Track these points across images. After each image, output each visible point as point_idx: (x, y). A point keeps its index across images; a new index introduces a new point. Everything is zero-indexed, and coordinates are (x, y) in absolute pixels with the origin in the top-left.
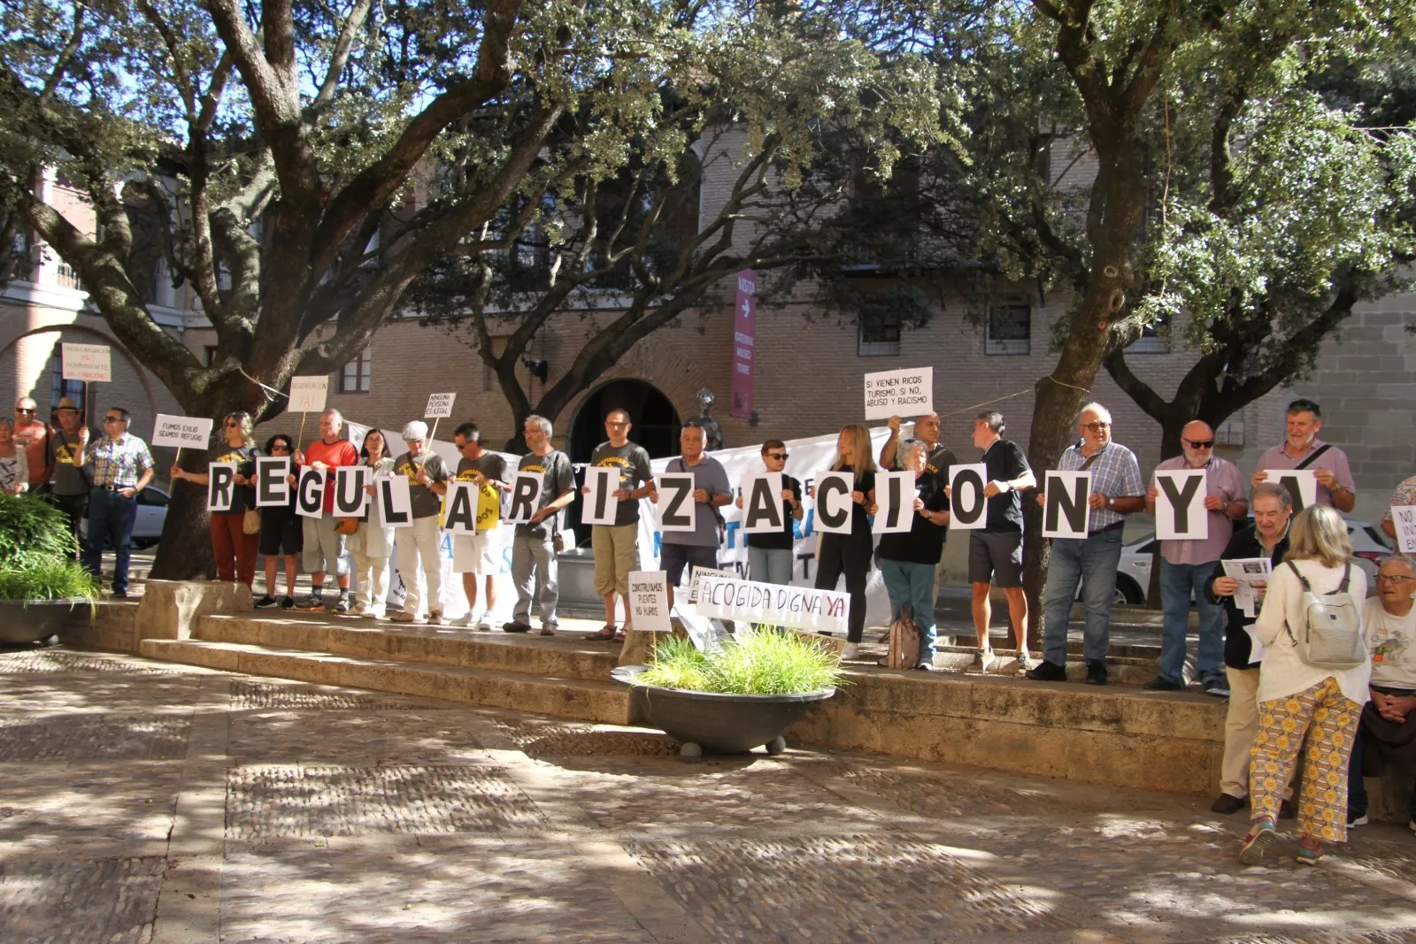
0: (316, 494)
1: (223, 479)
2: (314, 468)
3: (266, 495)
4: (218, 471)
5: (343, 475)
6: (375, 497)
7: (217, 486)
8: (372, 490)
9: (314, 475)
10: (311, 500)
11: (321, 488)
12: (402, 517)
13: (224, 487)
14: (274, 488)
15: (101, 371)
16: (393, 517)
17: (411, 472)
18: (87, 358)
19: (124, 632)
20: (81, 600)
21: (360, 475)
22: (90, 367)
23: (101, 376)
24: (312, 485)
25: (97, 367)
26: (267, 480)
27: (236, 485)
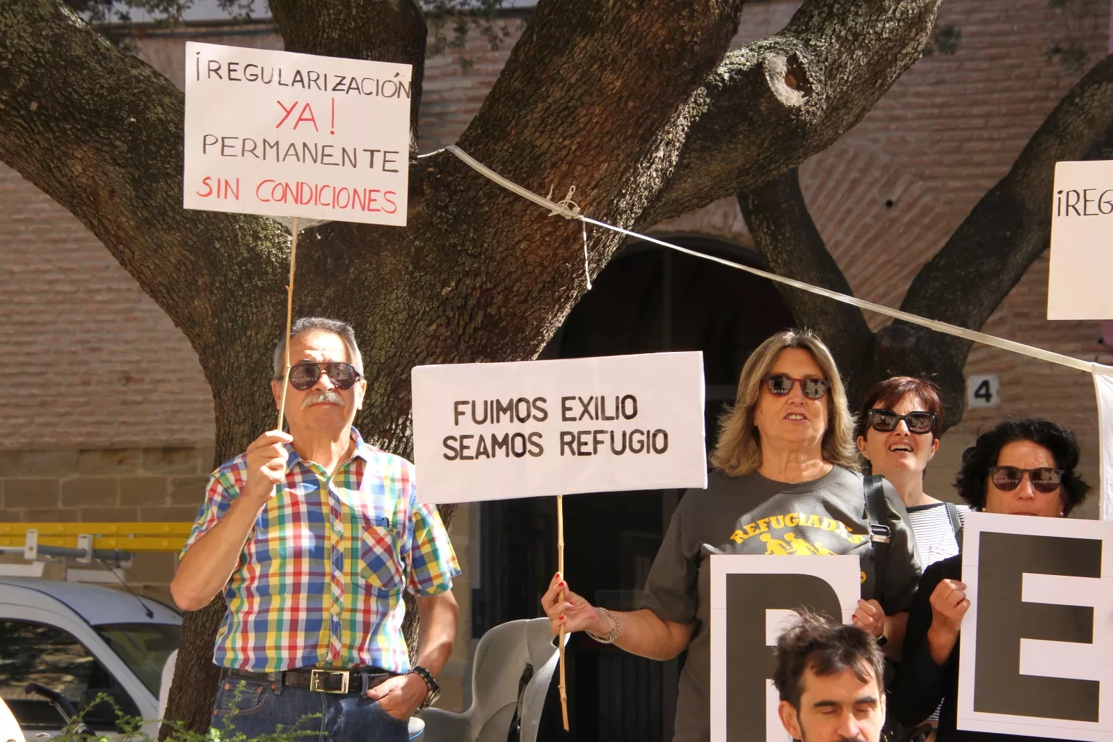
18: (307, 117)
22: (321, 156)
23: (366, 201)
25: (349, 158)
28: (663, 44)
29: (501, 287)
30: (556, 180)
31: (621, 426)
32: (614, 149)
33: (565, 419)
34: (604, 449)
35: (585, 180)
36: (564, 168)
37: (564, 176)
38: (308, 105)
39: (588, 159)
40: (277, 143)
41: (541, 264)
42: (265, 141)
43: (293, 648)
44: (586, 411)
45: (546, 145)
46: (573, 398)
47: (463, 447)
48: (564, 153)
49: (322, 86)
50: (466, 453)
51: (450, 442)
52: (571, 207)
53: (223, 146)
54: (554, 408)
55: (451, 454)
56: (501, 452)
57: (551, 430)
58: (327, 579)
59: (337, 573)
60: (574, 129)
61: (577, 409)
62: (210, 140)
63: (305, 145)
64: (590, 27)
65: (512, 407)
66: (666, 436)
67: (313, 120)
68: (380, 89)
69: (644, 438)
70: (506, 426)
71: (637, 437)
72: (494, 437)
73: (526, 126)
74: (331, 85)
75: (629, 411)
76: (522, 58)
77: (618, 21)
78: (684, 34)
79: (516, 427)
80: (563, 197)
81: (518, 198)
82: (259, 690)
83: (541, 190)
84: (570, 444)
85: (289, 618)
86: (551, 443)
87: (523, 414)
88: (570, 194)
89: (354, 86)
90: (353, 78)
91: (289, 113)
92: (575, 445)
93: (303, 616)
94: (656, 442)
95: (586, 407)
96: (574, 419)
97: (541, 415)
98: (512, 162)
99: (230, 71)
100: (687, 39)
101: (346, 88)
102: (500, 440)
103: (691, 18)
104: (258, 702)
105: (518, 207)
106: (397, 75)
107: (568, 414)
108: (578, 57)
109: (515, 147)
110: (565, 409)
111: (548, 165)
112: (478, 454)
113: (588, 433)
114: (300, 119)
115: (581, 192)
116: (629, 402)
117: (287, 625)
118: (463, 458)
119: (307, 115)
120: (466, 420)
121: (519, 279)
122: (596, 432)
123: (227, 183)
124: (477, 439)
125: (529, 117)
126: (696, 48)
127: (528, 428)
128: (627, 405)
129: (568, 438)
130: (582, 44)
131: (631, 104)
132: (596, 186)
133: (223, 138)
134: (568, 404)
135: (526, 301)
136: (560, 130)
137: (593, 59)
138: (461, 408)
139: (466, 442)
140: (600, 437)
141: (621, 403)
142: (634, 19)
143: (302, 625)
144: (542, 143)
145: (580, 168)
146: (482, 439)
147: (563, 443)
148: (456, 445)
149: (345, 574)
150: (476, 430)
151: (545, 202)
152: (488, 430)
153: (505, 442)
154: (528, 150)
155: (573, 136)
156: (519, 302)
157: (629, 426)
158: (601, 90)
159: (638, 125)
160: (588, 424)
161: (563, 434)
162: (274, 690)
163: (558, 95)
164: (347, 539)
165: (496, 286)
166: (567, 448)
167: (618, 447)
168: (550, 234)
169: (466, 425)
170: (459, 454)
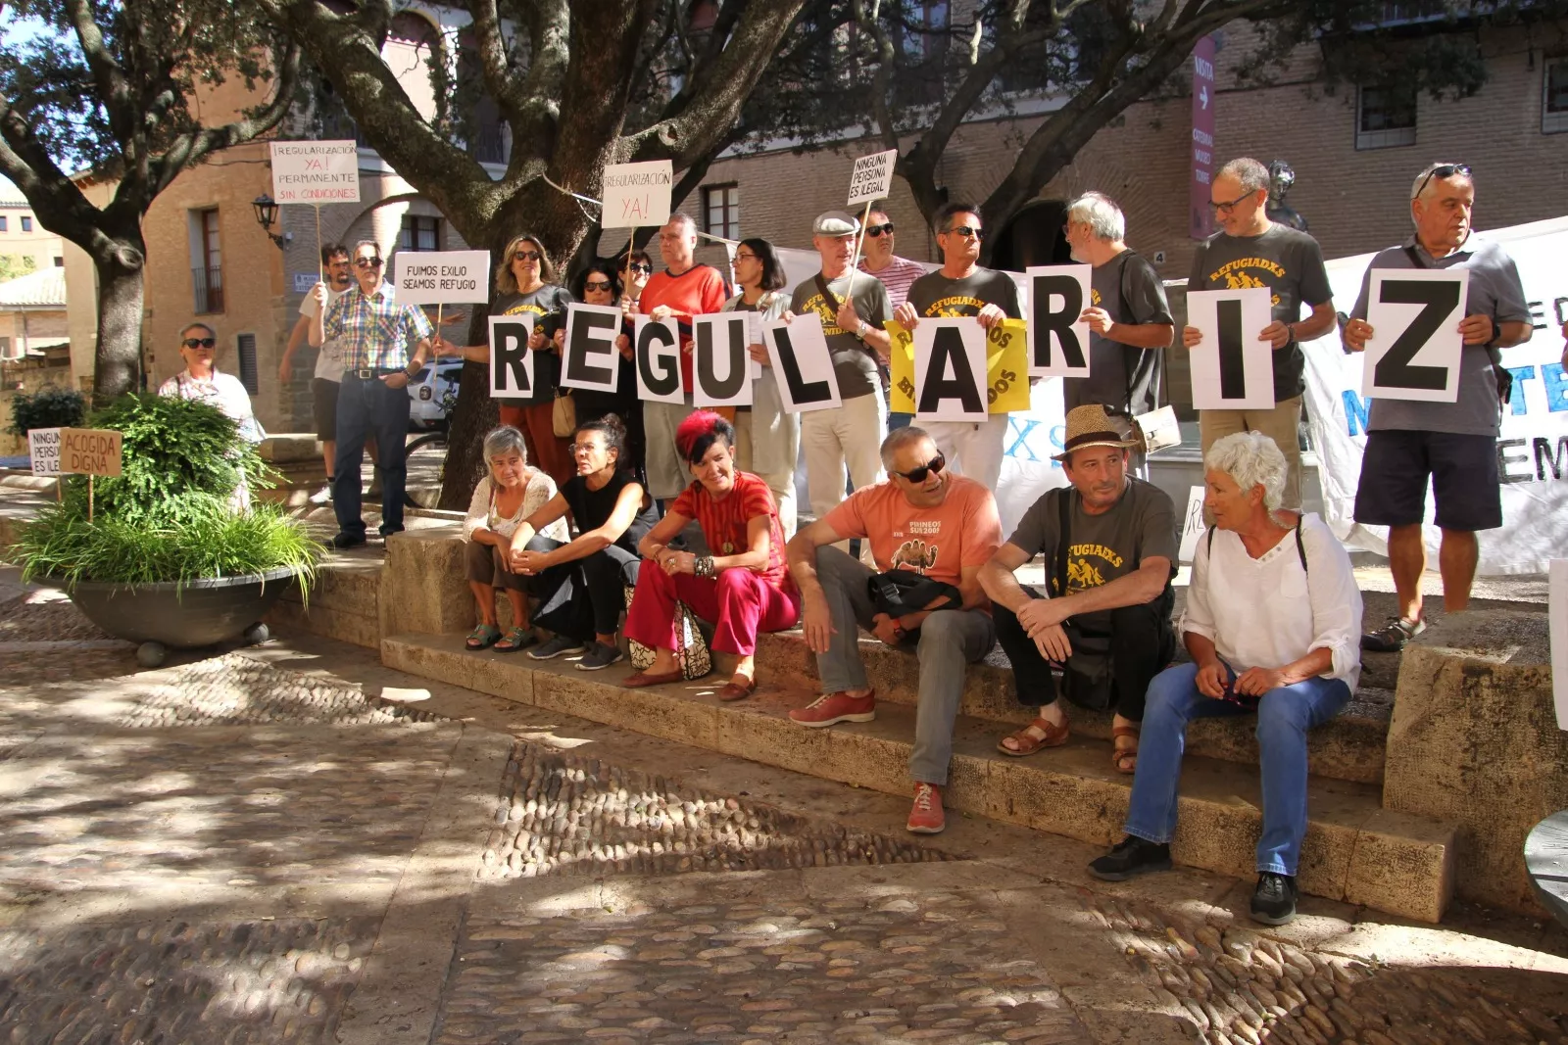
0: (666, 362)
1: (512, 343)
2: (655, 317)
3: (579, 370)
4: (503, 330)
5: (706, 329)
6: (767, 366)
7: (503, 356)
8: (760, 351)
9: (657, 330)
10: (660, 374)
11: (674, 350)
12: (819, 391)
13: (516, 357)
14: (593, 360)
15: (341, 185)
16: (806, 392)
17: (827, 310)
18: (316, 164)
19: (365, 618)
20: (281, 572)
21: (736, 328)
22: (324, 179)
23: (343, 194)
24: (656, 347)
25: (335, 178)
26: (582, 345)
27: (536, 353)
31: (460, 278)
33: (443, 275)
34: (455, 287)
38: (317, 160)
40: (307, 176)
42: (301, 175)
44: (449, 272)
46: (446, 267)
47: (409, 284)
49: (322, 152)
51: (406, 282)
53: (287, 179)
54: (439, 270)
56: (421, 287)
57: (438, 279)
61: (447, 271)
63: (317, 175)
65: (426, 269)
66: (474, 283)
67: (319, 165)
68: (344, 151)
70: (423, 277)
71: (465, 283)
72: (420, 281)
74: (325, 151)
75: (464, 273)
79: (427, 277)
86: (437, 283)
87: (429, 273)
88: (569, 185)
89: (334, 151)
90: (333, 148)
91: (310, 164)
94: (472, 285)
95: (449, 270)
96: (445, 275)
97: (435, 273)
101: (331, 152)
106: (352, 144)
107: (444, 273)
110: (443, 271)
112: (414, 287)
113: (450, 280)
120: (414, 273)
122: (452, 280)
124: (414, 281)
127: (431, 277)
128: (463, 270)
132: (577, 182)
134: (444, 268)
138: (410, 270)
139: (411, 282)
140: (453, 282)
141: (461, 270)
146: (416, 281)
147: (441, 284)
150: (415, 277)
152: (418, 278)
153: (423, 283)
157: (463, 278)
160: (450, 277)
161: (442, 281)
167: (459, 287)
169: (411, 276)
170: (408, 287)
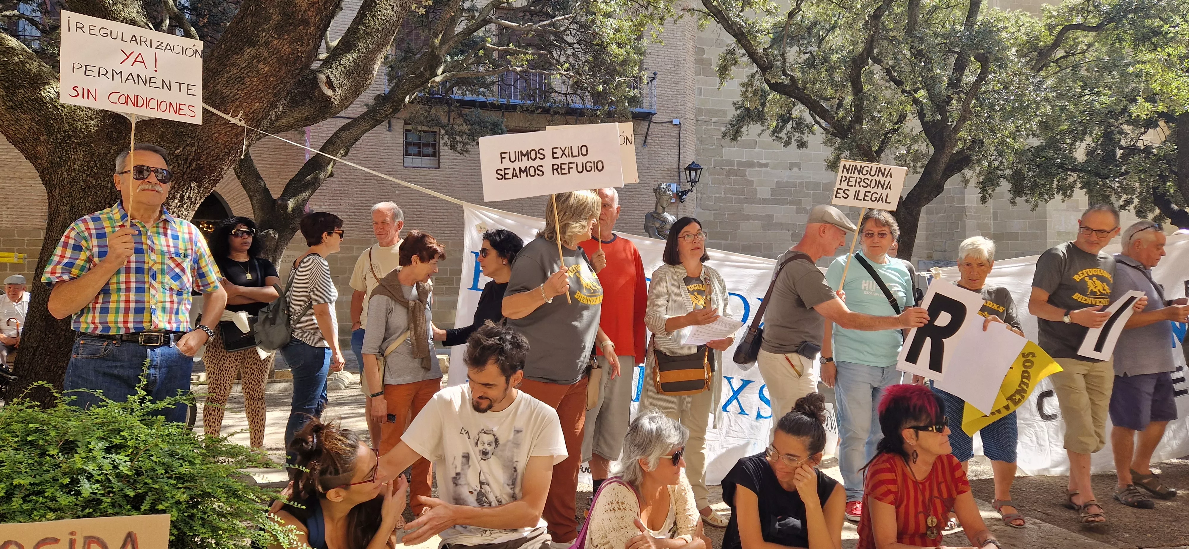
15: (175, 96)
28: (289, 55)
29: (205, 152)
30: (233, 108)
31: (580, 160)
32: (262, 97)
33: (554, 158)
34: (573, 171)
35: (248, 109)
36: (237, 103)
37: (237, 107)
38: (140, 54)
39: (249, 101)
40: (121, 72)
41: (225, 144)
42: (113, 70)
43: (126, 322)
44: (564, 153)
45: (229, 93)
46: (557, 148)
47: (505, 174)
48: (238, 96)
49: (149, 45)
50: (507, 176)
51: (499, 172)
52: (240, 120)
53: (86, 70)
54: (548, 153)
55: (500, 177)
56: (524, 175)
57: (547, 164)
58: (147, 285)
59: (153, 282)
60: (243, 87)
61: (559, 153)
62: (76, 66)
63: (138, 75)
64: (252, 44)
65: (528, 154)
66: (602, 163)
67: (143, 62)
68: (184, 51)
69: (592, 165)
70: (525, 163)
71: (588, 164)
72: (520, 168)
73: (218, 83)
74: (154, 46)
75: (584, 152)
76: (216, 55)
77: (267, 43)
78: (298, 52)
79: (531, 163)
80: (237, 116)
81: (214, 114)
82: (105, 344)
83: (226, 112)
84: (557, 169)
85: (124, 306)
86: (547, 168)
87: (533, 157)
88: (240, 115)
89: (169, 47)
90: (168, 44)
91: (128, 57)
92: (559, 170)
93: (132, 305)
94: (598, 166)
95: (563, 151)
96: (558, 158)
97: (542, 157)
98: (211, 99)
99: (90, 29)
100: (300, 54)
101: (164, 48)
102: (523, 169)
103: (301, 46)
104: (105, 350)
105: (214, 118)
106: (194, 45)
107: (555, 156)
108: (246, 56)
109: (213, 92)
110: (553, 153)
111: (230, 101)
112: (513, 176)
113: (565, 164)
114: (135, 61)
115: (246, 115)
116: (584, 148)
117: (122, 310)
118: (505, 179)
119: (139, 59)
120: (506, 161)
121: (213, 150)
122: (569, 163)
123: (89, 91)
124: (512, 170)
125: (220, 80)
126: (303, 59)
127: (537, 162)
128: (583, 150)
129: (555, 167)
130: (248, 51)
131: (272, 79)
132: (252, 113)
133: (86, 66)
134: (555, 151)
135: (216, 160)
136: (236, 86)
137: (254, 58)
138: (503, 155)
139: (507, 171)
140: (571, 165)
141: (580, 149)
142: (275, 42)
143: (132, 310)
144: (227, 92)
145: (245, 104)
146: (514, 169)
147: (553, 170)
148: (502, 173)
149: (157, 282)
150: (512, 166)
151: (228, 117)
152: (517, 165)
153: (526, 170)
154: (220, 93)
155: (242, 90)
156: (213, 160)
157: (584, 159)
158: (257, 71)
159: (274, 89)
160: (565, 160)
161: (553, 165)
162: (115, 344)
163: (235, 72)
164: (158, 263)
165: (202, 152)
166: (555, 171)
167: (580, 170)
168: (229, 131)
169: (506, 163)
170: (504, 177)
